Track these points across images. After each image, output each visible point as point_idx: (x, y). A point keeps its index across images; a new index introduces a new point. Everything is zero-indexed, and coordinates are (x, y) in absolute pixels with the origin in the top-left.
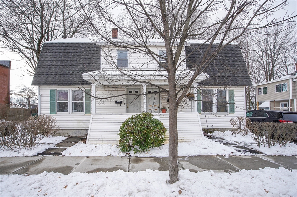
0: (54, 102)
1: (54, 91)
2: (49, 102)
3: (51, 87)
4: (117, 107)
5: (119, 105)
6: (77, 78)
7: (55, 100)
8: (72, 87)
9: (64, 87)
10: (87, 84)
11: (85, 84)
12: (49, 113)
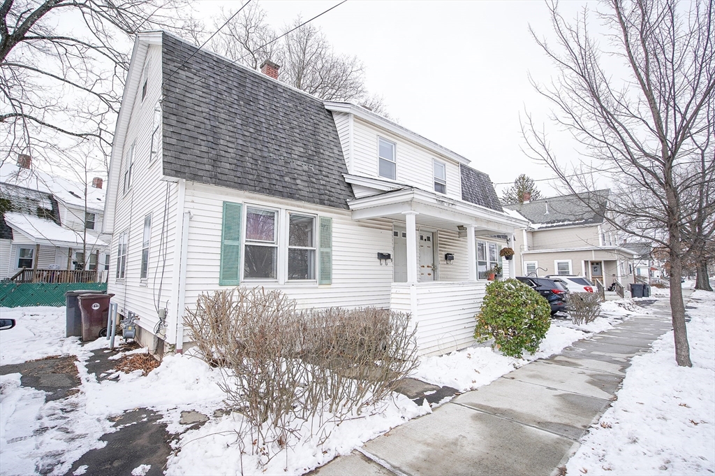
0: (235, 243)
1: (237, 208)
2: (219, 245)
3: (227, 194)
4: (380, 268)
5: (383, 261)
6: (302, 180)
7: (238, 239)
8: (287, 204)
9: (266, 201)
10: (332, 204)
11: (326, 202)
12: (217, 281)
